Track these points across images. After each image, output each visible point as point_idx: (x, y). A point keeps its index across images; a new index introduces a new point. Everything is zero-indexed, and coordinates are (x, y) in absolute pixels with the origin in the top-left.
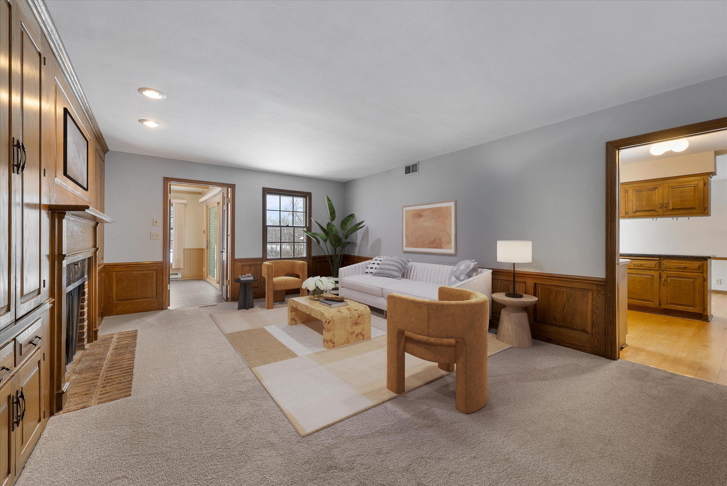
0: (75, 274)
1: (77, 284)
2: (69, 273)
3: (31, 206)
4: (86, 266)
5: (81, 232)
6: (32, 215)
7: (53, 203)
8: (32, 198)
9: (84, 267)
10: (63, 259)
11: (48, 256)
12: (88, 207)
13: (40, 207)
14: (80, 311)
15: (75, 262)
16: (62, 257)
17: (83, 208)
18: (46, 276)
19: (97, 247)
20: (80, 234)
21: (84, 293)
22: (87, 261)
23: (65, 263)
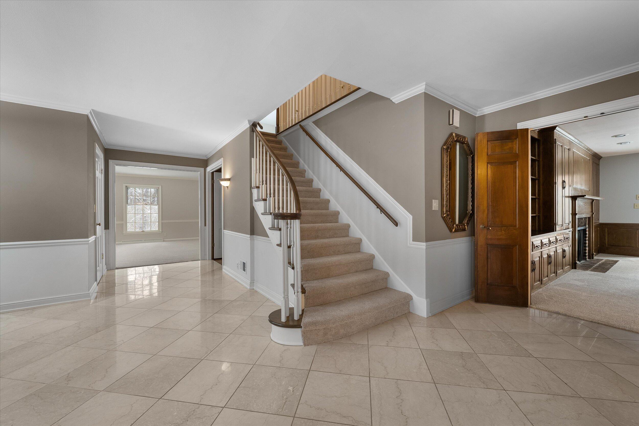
0: (582, 223)
1: (582, 228)
2: (579, 222)
3: (566, 197)
4: (587, 221)
5: (584, 205)
6: (567, 199)
7: (573, 195)
8: (567, 194)
9: (586, 221)
10: (576, 215)
11: (571, 214)
12: (585, 196)
13: (569, 197)
14: (584, 242)
15: (581, 218)
16: (576, 214)
17: (583, 196)
18: (571, 220)
19: (593, 212)
20: (583, 206)
21: (586, 234)
22: (587, 219)
23: (577, 217)
